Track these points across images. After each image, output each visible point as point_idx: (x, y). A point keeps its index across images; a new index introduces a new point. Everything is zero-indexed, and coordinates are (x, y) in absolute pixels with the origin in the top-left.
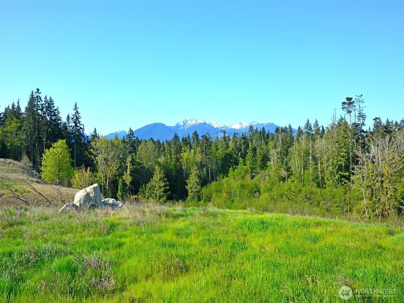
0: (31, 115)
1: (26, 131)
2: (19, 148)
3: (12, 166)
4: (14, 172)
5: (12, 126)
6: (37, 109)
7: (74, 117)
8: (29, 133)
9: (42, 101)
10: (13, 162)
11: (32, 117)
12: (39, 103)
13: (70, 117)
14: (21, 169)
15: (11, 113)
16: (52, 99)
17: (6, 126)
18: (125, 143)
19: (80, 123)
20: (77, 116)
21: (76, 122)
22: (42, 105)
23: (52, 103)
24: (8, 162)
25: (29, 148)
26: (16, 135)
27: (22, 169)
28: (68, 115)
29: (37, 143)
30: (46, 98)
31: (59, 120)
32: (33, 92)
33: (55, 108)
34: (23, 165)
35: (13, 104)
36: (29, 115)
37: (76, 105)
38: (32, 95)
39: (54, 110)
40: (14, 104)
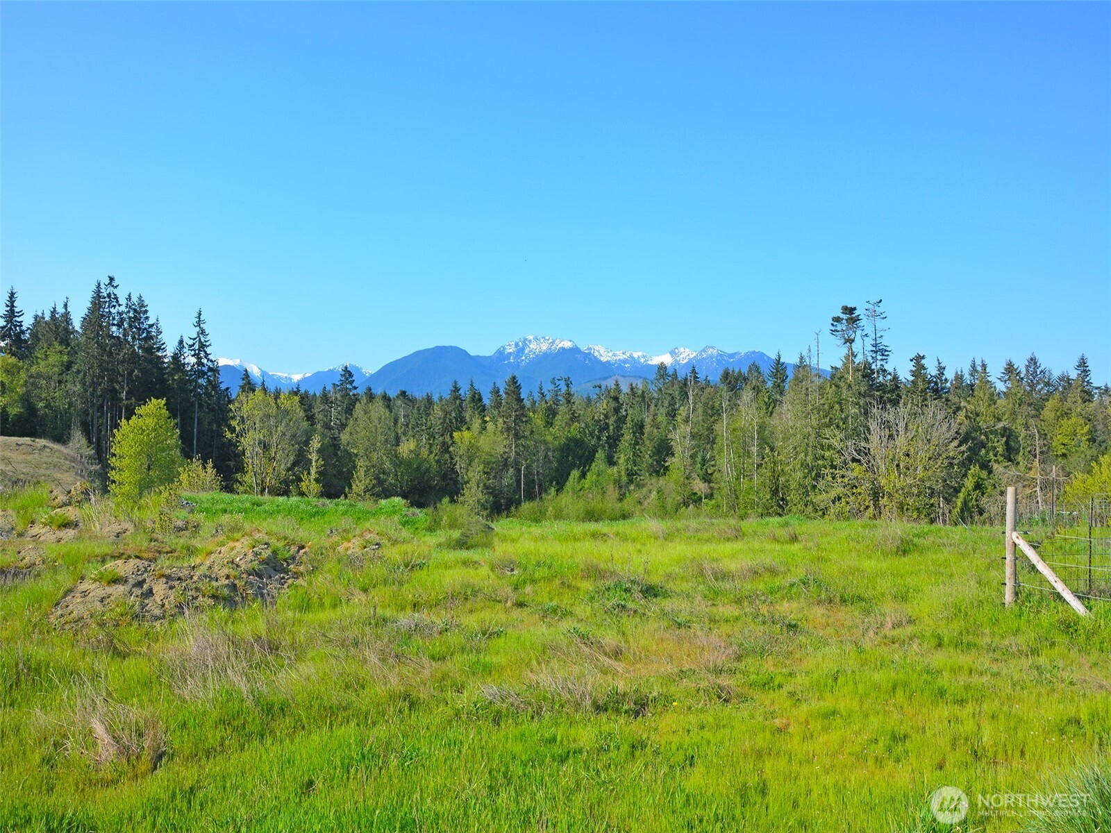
0: (94, 337)
1: (81, 375)
2: (66, 413)
3: (47, 454)
4: (53, 467)
5: (50, 360)
6: (108, 323)
7: (194, 344)
8: (88, 380)
9: (120, 305)
10: (51, 445)
11: (97, 342)
12: (112, 310)
13: (184, 343)
14: (68, 462)
15: (47, 332)
16: (143, 301)
17: (37, 362)
18: (326, 403)
19: (210, 357)
20: (202, 340)
21: (199, 354)
22: (120, 314)
23: (143, 309)
24: (39, 445)
25: (88, 415)
26: (60, 382)
27: (70, 461)
28: (179, 338)
29: (107, 403)
30: (129, 298)
31: (159, 349)
32: (99, 284)
33: (150, 322)
34: (72, 453)
35: (52, 310)
36: (90, 338)
37: (200, 314)
38: (98, 291)
39: (147, 327)
40: (54, 309)
